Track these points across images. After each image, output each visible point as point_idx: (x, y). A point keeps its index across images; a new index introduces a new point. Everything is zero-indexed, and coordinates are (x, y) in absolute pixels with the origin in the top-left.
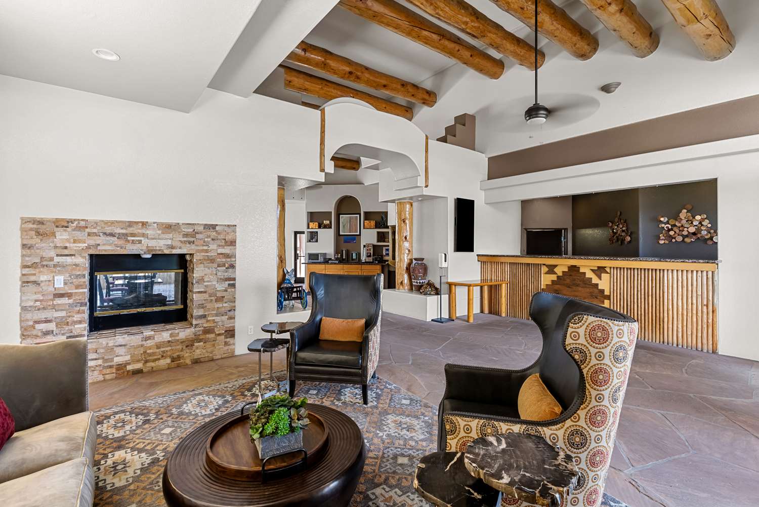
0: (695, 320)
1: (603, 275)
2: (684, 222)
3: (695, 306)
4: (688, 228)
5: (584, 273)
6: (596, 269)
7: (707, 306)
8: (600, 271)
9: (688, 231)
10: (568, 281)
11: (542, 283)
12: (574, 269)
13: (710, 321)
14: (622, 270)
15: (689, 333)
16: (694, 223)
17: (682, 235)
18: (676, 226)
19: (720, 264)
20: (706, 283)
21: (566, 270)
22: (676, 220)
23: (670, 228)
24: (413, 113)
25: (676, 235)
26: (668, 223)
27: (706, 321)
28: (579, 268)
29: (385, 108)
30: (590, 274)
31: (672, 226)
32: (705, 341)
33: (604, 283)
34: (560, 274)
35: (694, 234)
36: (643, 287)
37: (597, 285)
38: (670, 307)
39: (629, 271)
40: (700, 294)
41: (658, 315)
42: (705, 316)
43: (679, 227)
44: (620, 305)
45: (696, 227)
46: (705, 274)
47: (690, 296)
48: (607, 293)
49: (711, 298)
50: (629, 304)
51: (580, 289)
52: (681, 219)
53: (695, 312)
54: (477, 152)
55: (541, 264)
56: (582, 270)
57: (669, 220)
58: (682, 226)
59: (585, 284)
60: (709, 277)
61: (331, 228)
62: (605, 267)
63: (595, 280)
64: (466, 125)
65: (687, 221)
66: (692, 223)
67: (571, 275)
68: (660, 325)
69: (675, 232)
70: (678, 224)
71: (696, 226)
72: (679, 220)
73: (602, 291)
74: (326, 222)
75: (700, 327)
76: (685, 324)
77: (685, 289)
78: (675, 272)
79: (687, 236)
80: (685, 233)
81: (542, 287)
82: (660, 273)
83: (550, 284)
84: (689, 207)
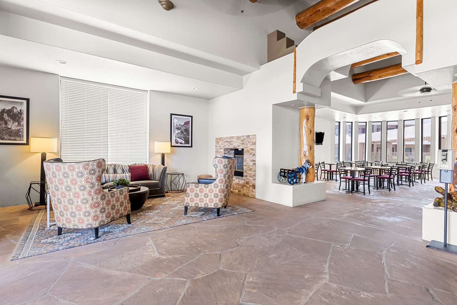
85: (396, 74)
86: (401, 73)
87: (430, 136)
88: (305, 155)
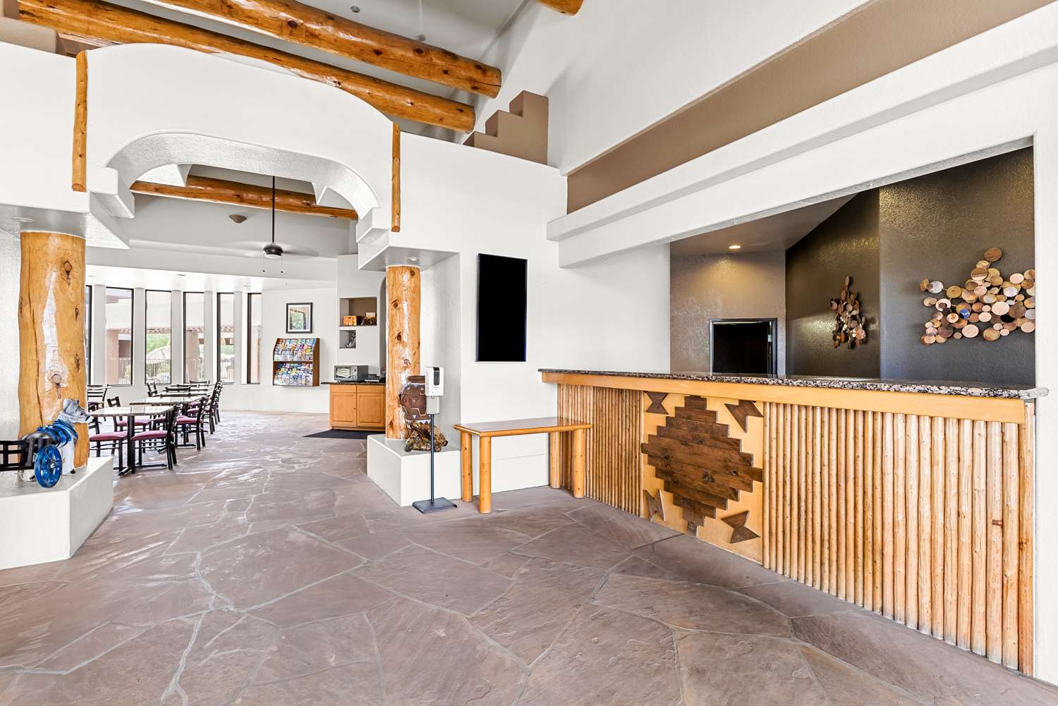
0: (966, 561)
1: (751, 420)
2: (982, 290)
3: (966, 523)
4: (990, 305)
5: (714, 413)
6: (737, 404)
7: (1002, 526)
8: (744, 409)
9: (991, 312)
10: (684, 432)
11: (642, 432)
12: (696, 402)
13: (1012, 572)
14: (789, 409)
15: (951, 598)
16: (1008, 293)
17: (978, 323)
18: (965, 301)
19: (1040, 401)
20: (998, 455)
21: (682, 404)
22: (963, 286)
23: (949, 306)
24: (474, 114)
25: (964, 322)
26: (944, 294)
27: (999, 571)
28: (705, 400)
29: (412, 104)
30: (725, 417)
31: (953, 300)
32: (995, 631)
33: (751, 439)
34: (672, 414)
35: (1006, 319)
36: (834, 457)
37: (737, 443)
38: (901, 517)
39: (803, 412)
40: (983, 487)
41: (869, 533)
42: (996, 556)
43: (971, 305)
44: (784, 497)
45: (1012, 303)
46: (995, 429)
47: (954, 490)
48: (757, 464)
49: (1013, 504)
50: (803, 497)
51: (705, 449)
52: (975, 284)
53: (966, 539)
54: (549, 167)
55: (640, 391)
56: (710, 407)
57: (946, 287)
58: (978, 301)
59: (716, 439)
60: (1007, 438)
61: (375, 324)
62: (755, 402)
63: (734, 432)
64: (524, 113)
65: (989, 288)
66: (1001, 292)
67: (689, 418)
68: (874, 562)
69: (961, 316)
70: (968, 298)
71: (1012, 298)
72: (969, 287)
73: (748, 459)
74: (370, 315)
75: (980, 587)
76: (939, 570)
77: (940, 469)
78: (913, 421)
79: (989, 325)
80: (985, 317)
81: (642, 441)
82: (874, 419)
83: (656, 434)
84: (994, 253)
85: (195, 197)
86: (207, 198)
87: (203, 325)
88: (58, 384)
